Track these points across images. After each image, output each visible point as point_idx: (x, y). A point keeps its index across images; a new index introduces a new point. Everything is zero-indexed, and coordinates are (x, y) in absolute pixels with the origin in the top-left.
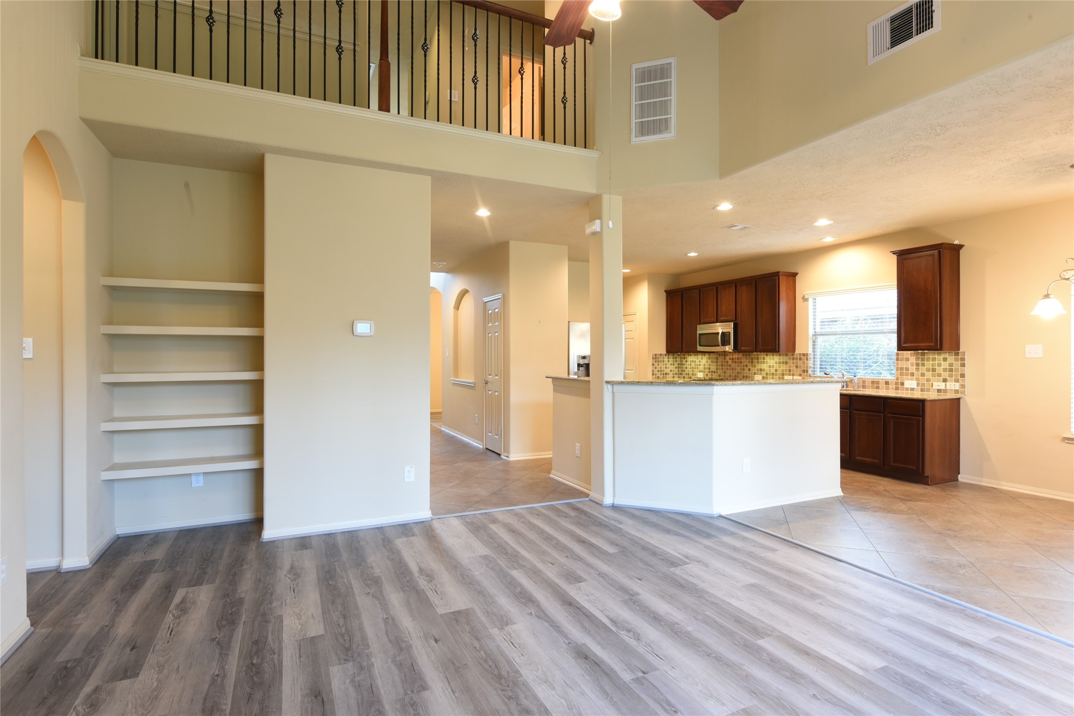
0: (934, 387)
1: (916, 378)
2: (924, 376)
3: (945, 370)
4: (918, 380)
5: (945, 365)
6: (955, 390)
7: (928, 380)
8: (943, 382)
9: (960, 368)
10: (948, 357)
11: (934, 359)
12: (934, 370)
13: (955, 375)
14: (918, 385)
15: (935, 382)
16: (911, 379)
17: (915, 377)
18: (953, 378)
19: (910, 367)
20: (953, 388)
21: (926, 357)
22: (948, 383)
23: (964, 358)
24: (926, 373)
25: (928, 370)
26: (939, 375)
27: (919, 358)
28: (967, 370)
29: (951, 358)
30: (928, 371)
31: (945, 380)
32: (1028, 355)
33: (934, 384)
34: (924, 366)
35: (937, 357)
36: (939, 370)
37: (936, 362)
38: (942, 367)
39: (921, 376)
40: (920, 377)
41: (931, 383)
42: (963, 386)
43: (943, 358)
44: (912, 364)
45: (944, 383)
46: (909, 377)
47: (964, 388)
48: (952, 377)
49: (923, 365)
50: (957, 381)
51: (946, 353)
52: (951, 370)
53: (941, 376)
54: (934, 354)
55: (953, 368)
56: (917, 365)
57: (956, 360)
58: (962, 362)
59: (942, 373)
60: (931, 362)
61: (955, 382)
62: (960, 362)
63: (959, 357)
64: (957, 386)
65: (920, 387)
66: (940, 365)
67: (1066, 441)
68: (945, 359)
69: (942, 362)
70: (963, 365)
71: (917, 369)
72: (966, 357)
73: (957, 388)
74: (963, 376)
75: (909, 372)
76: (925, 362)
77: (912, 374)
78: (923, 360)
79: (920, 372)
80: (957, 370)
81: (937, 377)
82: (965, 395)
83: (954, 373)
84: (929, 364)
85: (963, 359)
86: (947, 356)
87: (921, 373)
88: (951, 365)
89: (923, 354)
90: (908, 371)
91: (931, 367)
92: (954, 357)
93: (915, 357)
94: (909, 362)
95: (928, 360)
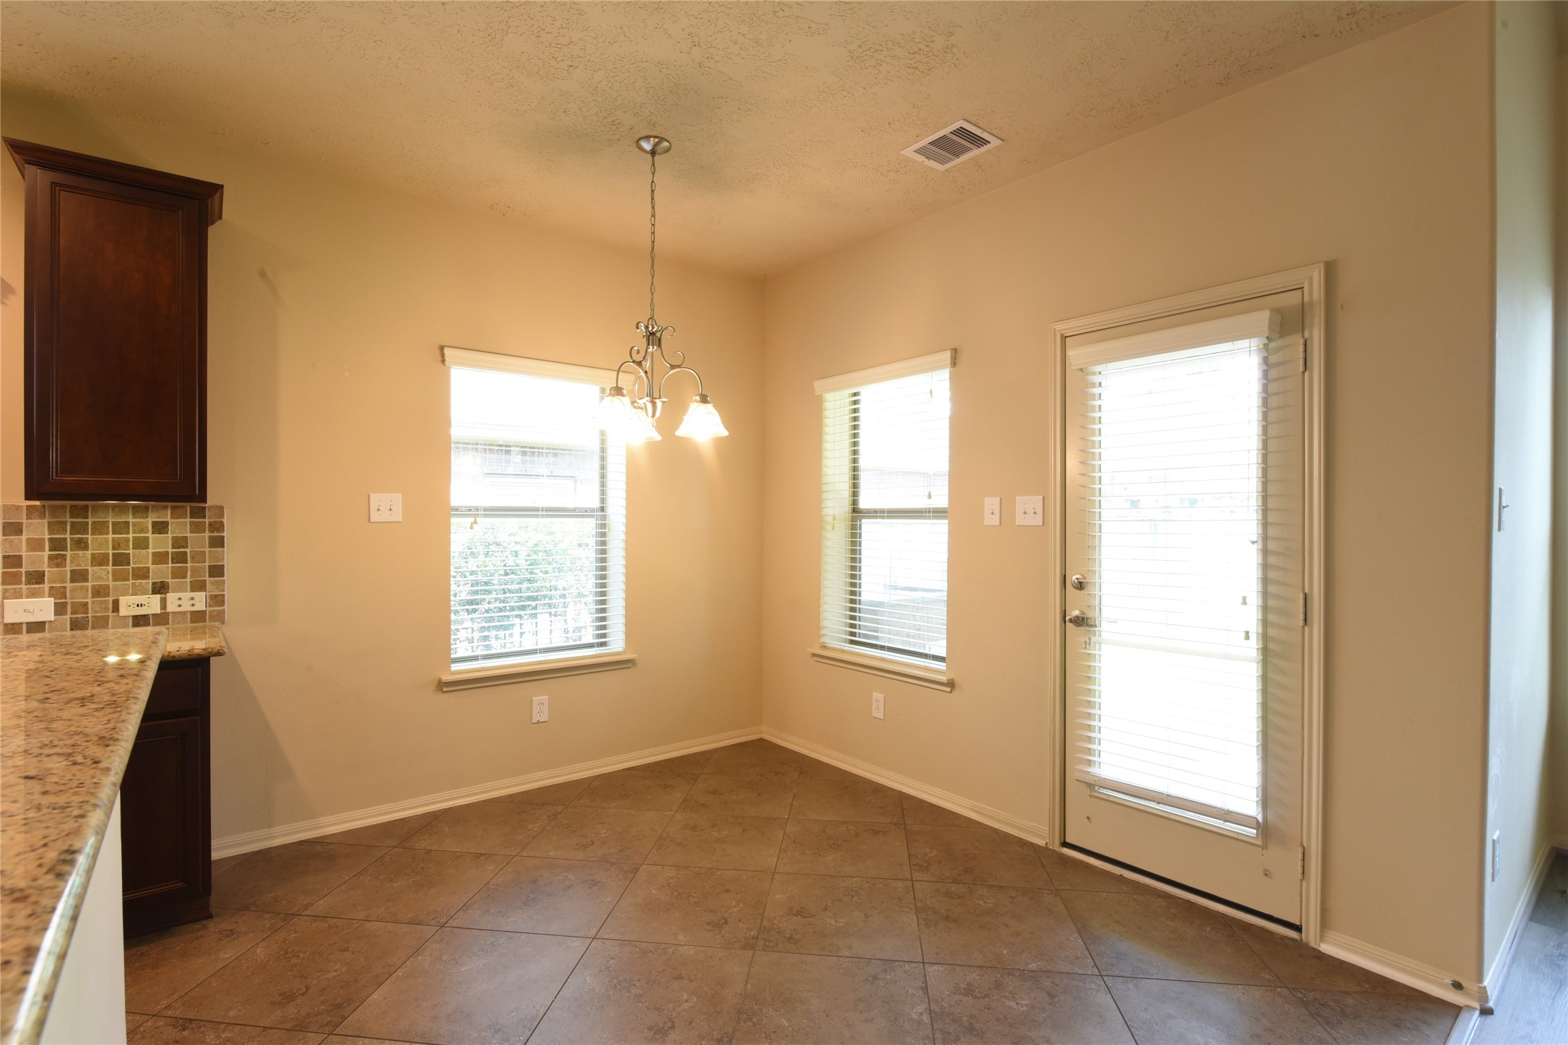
0: (123, 611)
1: (51, 588)
2: (87, 580)
3: (160, 558)
4: (58, 593)
5: (159, 543)
6: (192, 613)
7: (99, 592)
8: (154, 593)
9: (207, 550)
10: (169, 519)
11: (122, 528)
12: (121, 560)
13: (194, 571)
14: (60, 609)
15: (125, 594)
16: (33, 594)
17: (46, 586)
18: (188, 580)
19: (24, 554)
20: (187, 607)
21: (90, 521)
22: (171, 597)
23: (222, 524)
24: (90, 569)
25: (100, 560)
26: (142, 574)
27: (65, 523)
28: (231, 557)
29: (180, 525)
30: (100, 564)
31: (160, 588)
32: (375, 517)
33: (124, 601)
34: (86, 548)
35: (131, 520)
36: (141, 559)
37: (131, 536)
38: (150, 551)
39: (73, 580)
40: (69, 585)
41: (110, 599)
42: (218, 600)
43: (154, 524)
44: (35, 545)
45: (159, 596)
46: (24, 586)
47: (222, 603)
48: (185, 577)
49: (81, 545)
50: (198, 586)
51: (166, 508)
52: (180, 558)
53: (146, 577)
54: (123, 510)
55: (188, 550)
56: (57, 545)
57: (197, 528)
58: (215, 534)
59: (152, 567)
60: (111, 536)
61: (192, 591)
62: (207, 534)
63: (207, 520)
64: (199, 601)
65: (68, 617)
66: (142, 544)
67: (445, 689)
68: (160, 528)
69: (150, 535)
70: (218, 542)
71: (57, 561)
72: (225, 520)
73: (200, 606)
74: (217, 571)
75: (23, 570)
76: (89, 536)
77: (37, 577)
78: (76, 529)
79: (68, 568)
80: (199, 557)
81: (131, 581)
82: (223, 623)
83: (189, 565)
84: (103, 542)
85: (217, 527)
86: (167, 516)
87: (72, 571)
88: (179, 542)
89: (83, 512)
90: (20, 566)
91: (111, 552)
92: (188, 520)
93: (46, 521)
94: (24, 537)
95: (100, 528)
